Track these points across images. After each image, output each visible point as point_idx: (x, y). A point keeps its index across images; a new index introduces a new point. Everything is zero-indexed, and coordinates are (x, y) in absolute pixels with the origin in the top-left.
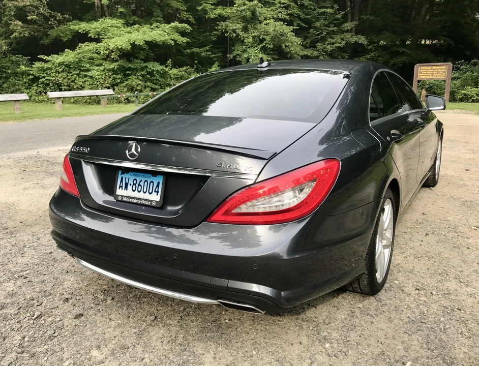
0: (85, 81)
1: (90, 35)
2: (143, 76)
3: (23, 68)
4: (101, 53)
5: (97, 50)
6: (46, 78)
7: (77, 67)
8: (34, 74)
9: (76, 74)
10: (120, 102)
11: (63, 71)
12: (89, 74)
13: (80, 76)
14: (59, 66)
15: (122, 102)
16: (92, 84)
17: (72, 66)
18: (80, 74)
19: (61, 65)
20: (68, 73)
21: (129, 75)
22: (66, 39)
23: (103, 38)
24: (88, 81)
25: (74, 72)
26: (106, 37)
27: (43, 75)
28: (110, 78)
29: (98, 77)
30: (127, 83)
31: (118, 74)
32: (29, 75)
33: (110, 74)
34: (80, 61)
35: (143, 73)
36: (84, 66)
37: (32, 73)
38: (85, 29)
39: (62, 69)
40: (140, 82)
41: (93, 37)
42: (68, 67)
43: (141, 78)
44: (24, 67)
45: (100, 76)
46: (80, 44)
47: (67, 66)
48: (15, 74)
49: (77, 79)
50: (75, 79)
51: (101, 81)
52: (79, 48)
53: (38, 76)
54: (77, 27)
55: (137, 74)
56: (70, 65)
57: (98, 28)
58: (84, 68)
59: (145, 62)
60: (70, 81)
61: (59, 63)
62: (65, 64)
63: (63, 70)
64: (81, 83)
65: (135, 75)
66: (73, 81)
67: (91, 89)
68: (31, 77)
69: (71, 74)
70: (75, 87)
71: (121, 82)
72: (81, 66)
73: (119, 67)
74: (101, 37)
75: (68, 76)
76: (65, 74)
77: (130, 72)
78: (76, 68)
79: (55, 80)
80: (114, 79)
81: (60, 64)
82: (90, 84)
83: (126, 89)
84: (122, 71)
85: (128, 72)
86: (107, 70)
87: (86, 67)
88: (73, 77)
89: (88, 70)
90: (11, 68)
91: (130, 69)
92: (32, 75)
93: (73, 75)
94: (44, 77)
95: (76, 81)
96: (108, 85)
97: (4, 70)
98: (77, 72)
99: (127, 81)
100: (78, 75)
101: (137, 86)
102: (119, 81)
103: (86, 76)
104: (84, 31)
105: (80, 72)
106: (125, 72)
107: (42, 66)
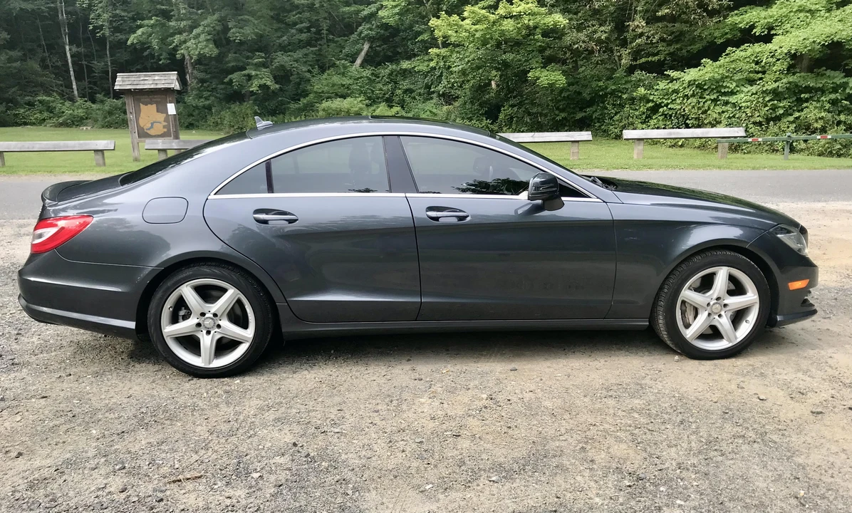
0: (723, 112)
1: (754, 31)
2: (834, 102)
3: (642, 91)
4: (762, 61)
5: (756, 57)
6: (669, 107)
7: (717, 89)
8: (655, 100)
9: (711, 99)
10: (774, 150)
11: (693, 95)
12: (733, 99)
13: (719, 103)
14: (688, 87)
15: (777, 151)
16: (734, 116)
17: (706, 87)
18: (719, 100)
19: (692, 85)
20: (700, 98)
21: (807, 100)
22: (722, 41)
23: (776, 35)
24: (727, 111)
25: (708, 97)
26: (780, 32)
27: (666, 102)
28: (766, 106)
29: (743, 104)
30: (797, 114)
31: (785, 99)
32: (648, 101)
33: (767, 99)
34: (723, 78)
35: (833, 96)
36: (726, 87)
37: (651, 98)
38: (748, 21)
39: (692, 92)
40: (823, 114)
41: (757, 34)
42: (700, 88)
43: (828, 106)
44: (643, 89)
45: (749, 104)
46: (729, 48)
47: (699, 86)
48: (633, 99)
49: (712, 108)
50: (709, 109)
51: (748, 111)
52: (727, 55)
53: (660, 103)
54: (737, 19)
55: (822, 99)
56: (705, 84)
57: (771, 17)
58: (726, 90)
59: (845, 76)
60: (700, 112)
61: (689, 82)
62: (697, 83)
63: (694, 93)
64: (715, 116)
65: (818, 101)
66: (705, 112)
67: (729, 125)
68: (650, 104)
69: (704, 100)
70: (706, 122)
71: (787, 114)
72: (722, 86)
73: (788, 85)
74: (773, 32)
75: (699, 103)
76: (694, 100)
77: (807, 96)
78: (713, 89)
79: (680, 109)
80: (774, 108)
81: (690, 84)
82: (729, 118)
83: (793, 127)
84: (795, 94)
85: (802, 96)
86: (763, 92)
87: (729, 87)
88: (706, 104)
89: (732, 93)
90: (629, 91)
91: (808, 89)
92: (652, 101)
93: (706, 101)
94: (667, 105)
95: (709, 112)
96: (758, 119)
97: (620, 94)
98: (715, 96)
99: (799, 111)
100: (715, 101)
101: (817, 121)
102: (781, 111)
103: (726, 103)
104: (747, 23)
105: (718, 97)
106: (798, 96)
107: (667, 87)
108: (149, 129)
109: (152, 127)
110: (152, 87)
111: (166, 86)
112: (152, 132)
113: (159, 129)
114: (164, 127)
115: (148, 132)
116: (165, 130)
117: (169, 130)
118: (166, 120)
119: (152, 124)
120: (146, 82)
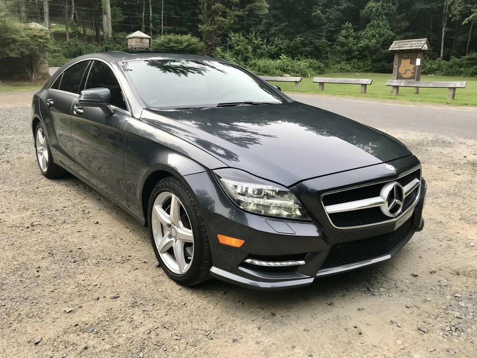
108: (403, 74)
109: (405, 73)
110: (409, 48)
111: (417, 48)
112: (404, 76)
113: (409, 74)
114: (412, 73)
115: (403, 76)
116: (412, 75)
117: (414, 75)
118: (414, 69)
119: (406, 71)
120: (407, 46)
